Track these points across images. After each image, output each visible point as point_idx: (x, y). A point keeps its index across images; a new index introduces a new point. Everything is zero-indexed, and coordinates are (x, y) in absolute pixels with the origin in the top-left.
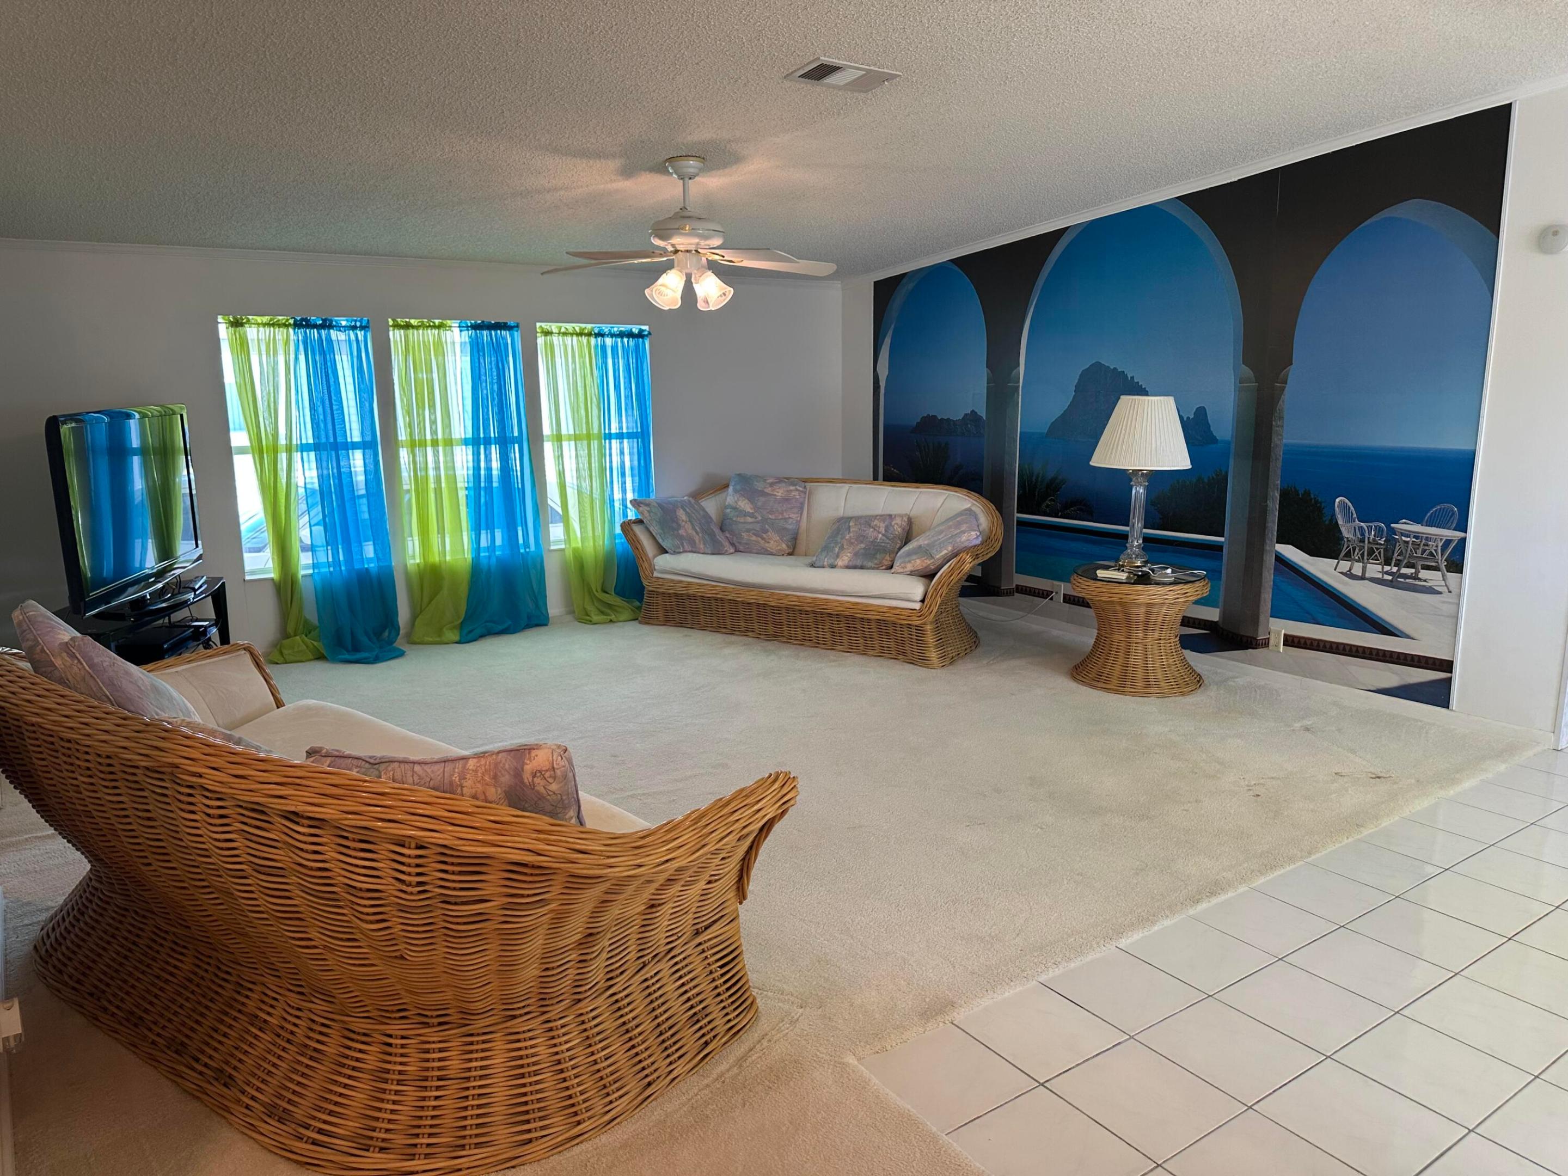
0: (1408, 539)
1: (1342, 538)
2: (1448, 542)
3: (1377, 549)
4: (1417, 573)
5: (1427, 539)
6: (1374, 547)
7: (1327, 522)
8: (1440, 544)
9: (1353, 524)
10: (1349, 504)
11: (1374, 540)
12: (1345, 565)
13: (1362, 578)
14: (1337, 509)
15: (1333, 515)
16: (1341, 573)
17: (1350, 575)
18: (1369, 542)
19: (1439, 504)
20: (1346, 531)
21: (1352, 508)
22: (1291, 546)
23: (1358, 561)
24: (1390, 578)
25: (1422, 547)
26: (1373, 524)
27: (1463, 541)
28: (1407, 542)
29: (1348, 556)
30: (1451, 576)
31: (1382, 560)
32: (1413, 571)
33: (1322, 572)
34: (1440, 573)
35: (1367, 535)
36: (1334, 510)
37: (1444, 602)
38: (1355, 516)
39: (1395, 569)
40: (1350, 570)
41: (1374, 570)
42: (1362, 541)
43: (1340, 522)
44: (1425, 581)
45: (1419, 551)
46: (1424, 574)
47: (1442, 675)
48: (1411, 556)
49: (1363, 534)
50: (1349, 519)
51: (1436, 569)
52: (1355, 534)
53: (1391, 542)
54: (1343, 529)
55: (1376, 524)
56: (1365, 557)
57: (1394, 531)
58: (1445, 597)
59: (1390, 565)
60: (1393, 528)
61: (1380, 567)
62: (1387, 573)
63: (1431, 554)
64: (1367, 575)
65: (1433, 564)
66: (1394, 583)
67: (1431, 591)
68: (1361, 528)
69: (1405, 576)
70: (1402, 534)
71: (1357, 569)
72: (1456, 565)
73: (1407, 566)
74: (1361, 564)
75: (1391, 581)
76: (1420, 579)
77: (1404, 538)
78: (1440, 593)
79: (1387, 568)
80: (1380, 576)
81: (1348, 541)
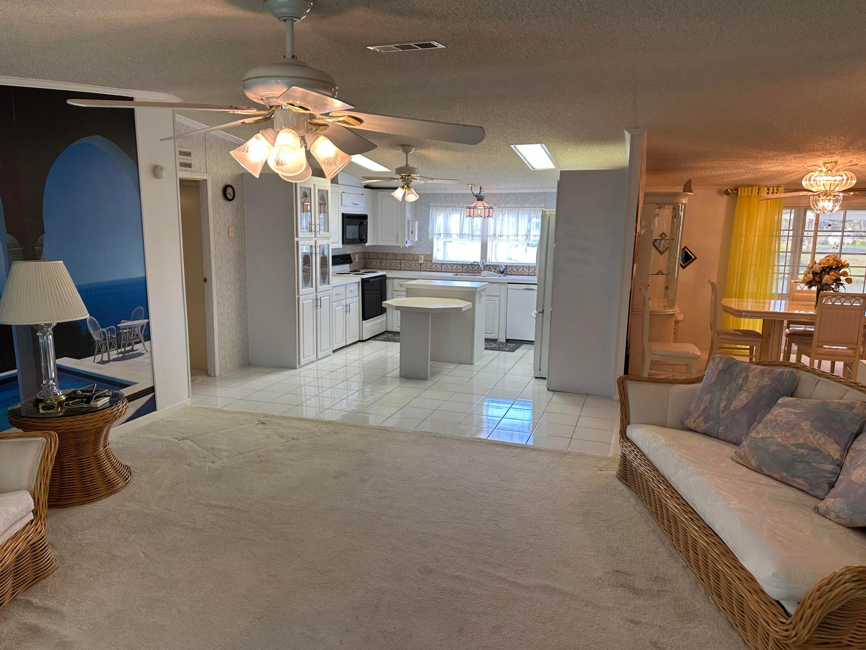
0: (126, 331)
1: (94, 341)
2: (143, 326)
3: (113, 341)
4: (133, 348)
5: (134, 328)
6: (111, 340)
7: (85, 335)
8: (140, 329)
9: (99, 331)
10: (95, 319)
11: (111, 337)
12: (98, 357)
13: (109, 361)
14: (88, 325)
15: (87, 329)
16: (98, 363)
17: (102, 362)
18: (109, 339)
19: (136, 308)
20: (96, 337)
21: (97, 322)
22: (65, 358)
23: (105, 352)
24: (121, 355)
25: (133, 333)
26: (108, 328)
27: (148, 324)
28: (126, 333)
29: (99, 352)
30: (147, 343)
31: (116, 347)
32: (131, 347)
33: (88, 366)
34: (142, 344)
35: (107, 335)
36: (87, 325)
37: (145, 358)
38: (99, 326)
39: (123, 350)
40: (102, 359)
41: (114, 354)
42: (105, 339)
43: (92, 332)
44: (137, 350)
45: (132, 335)
46: (136, 347)
47: (150, 396)
48: (129, 340)
49: (105, 336)
50: (96, 329)
51: (140, 342)
52: (101, 337)
53: (119, 335)
54: (94, 336)
55: (110, 327)
56: (108, 349)
57: (119, 329)
58: (147, 355)
59: (120, 348)
60: (119, 327)
61: (116, 351)
62: (120, 353)
63: (137, 335)
64: (111, 358)
65: (138, 340)
66: (124, 358)
67: (141, 354)
68: (103, 332)
69: (128, 351)
70: (123, 329)
71: (105, 357)
72: (148, 338)
73: (128, 346)
74: (107, 353)
75: (123, 357)
76: (134, 350)
77: (124, 331)
78: (143, 354)
79: (119, 350)
80: (117, 356)
81: (98, 342)
